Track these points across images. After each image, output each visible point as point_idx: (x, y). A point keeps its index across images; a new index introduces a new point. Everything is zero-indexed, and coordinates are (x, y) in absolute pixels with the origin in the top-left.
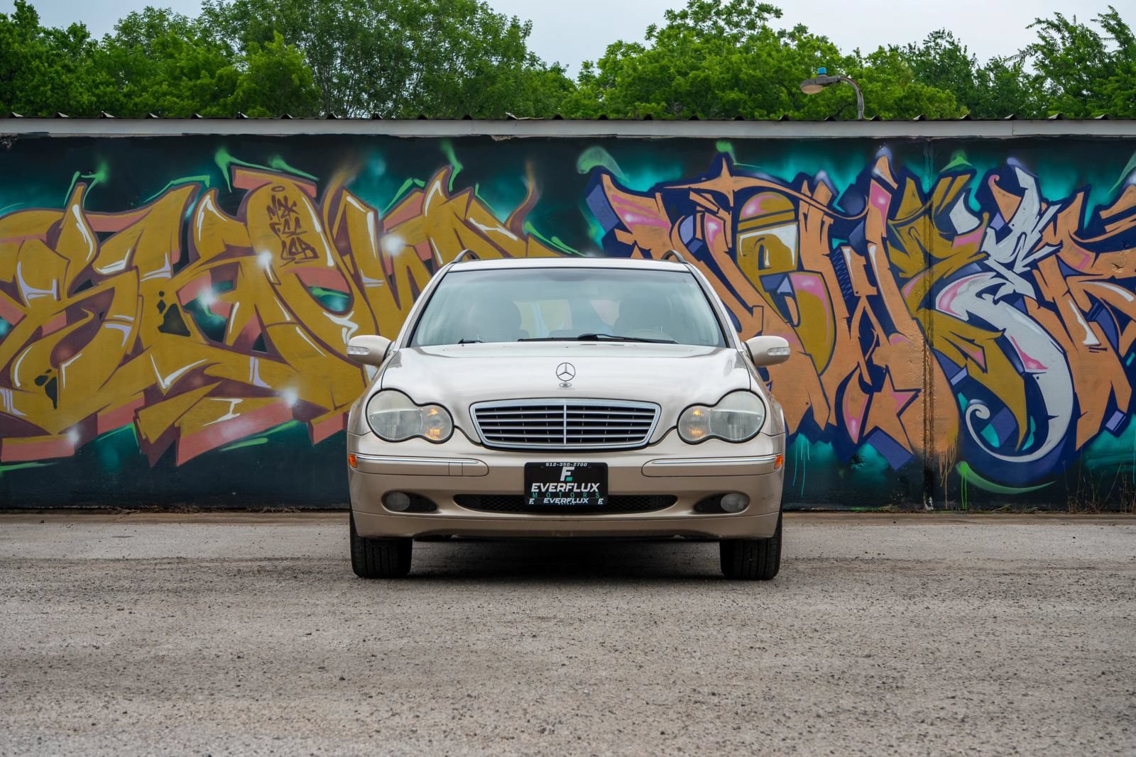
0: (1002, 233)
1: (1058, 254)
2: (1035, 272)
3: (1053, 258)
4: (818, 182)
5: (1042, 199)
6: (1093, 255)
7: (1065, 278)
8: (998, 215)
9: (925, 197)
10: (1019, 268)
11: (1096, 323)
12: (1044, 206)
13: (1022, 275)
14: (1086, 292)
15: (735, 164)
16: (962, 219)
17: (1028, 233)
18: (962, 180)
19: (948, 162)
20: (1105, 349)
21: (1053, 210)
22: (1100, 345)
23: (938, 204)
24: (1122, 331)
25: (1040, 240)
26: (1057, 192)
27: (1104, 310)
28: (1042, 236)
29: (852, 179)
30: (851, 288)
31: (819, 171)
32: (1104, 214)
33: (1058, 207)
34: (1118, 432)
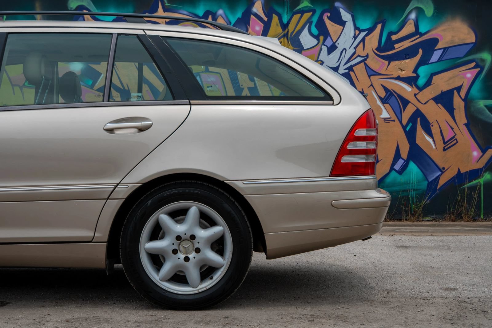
0: (332, 49)
1: (365, 62)
2: (351, 73)
3: (363, 64)
4: (219, 16)
5: (356, 28)
6: (387, 63)
7: (369, 77)
8: (329, 38)
9: (285, 26)
10: (342, 70)
11: (388, 105)
12: (357, 32)
13: (343, 75)
14: (382, 85)
15: (167, 4)
16: (307, 40)
17: (347, 49)
18: (307, 16)
19: (299, 5)
20: (394, 121)
21: (363, 34)
22: (391, 118)
23: (292, 30)
24: (404, 110)
25: (354, 53)
26: (365, 24)
27: (393, 96)
28: (356, 51)
29: (239, 15)
30: (238, 82)
31: (219, 9)
32: (394, 38)
33: (365, 33)
34: (401, 172)
